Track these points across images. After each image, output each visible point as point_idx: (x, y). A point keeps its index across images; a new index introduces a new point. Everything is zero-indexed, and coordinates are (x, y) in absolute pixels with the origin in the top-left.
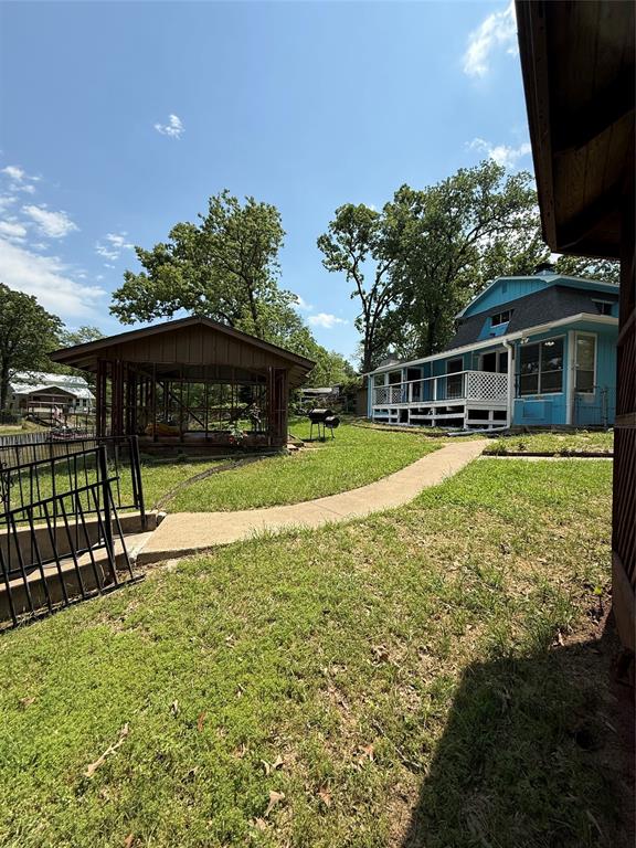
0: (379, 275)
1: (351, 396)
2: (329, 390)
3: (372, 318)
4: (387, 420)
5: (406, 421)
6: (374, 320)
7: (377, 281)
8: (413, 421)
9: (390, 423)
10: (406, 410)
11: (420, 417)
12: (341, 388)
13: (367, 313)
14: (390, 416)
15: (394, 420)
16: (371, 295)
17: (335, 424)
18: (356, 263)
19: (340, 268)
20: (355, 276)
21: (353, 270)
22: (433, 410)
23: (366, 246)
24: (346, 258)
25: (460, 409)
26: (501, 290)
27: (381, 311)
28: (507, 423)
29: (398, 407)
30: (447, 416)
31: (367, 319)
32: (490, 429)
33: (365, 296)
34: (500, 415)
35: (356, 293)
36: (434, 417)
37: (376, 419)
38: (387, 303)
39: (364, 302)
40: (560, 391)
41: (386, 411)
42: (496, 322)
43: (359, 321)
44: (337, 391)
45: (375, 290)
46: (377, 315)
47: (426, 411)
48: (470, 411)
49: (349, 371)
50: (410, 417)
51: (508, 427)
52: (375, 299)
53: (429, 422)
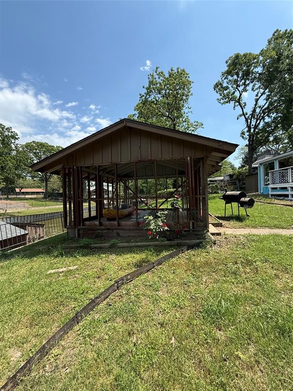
0: (257, 100)
2: (222, 178)
3: (252, 130)
4: (287, 196)
7: (256, 105)
9: (290, 198)
12: (231, 176)
13: (249, 127)
14: (290, 193)
16: (252, 114)
17: (250, 204)
18: (241, 95)
19: (229, 101)
20: (240, 104)
21: (239, 100)
23: (248, 82)
24: (234, 93)
31: (249, 131)
35: (240, 116)
38: (263, 118)
39: (247, 120)
41: (286, 188)
43: (243, 133)
44: (227, 178)
45: (254, 111)
46: (256, 127)
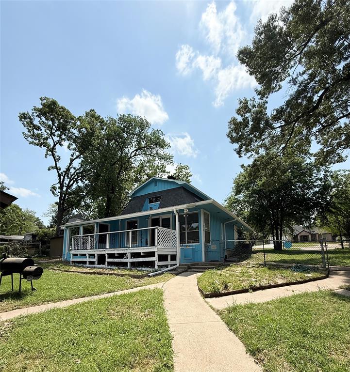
0: (72, 161)
1: (44, 243)
2: (21, 237)
3: (65, 189)
4: (85, 263)
5: (104, 263)
6: (67, 190)
7: (71, 164)
8: (110, 264)
9: (87, 265)
10: (104, 255)
11: (116, 260)
12: (34, 236)
13: (61, 184)
14: (88, 259)
15: (92, 263)
16: (66, 172)
17: (38, 274)
18: (55, 145)
19: (40, 145)
20: (53, 155)
21: (52, 150)
22: (129, 255)
23: (63, 137)
24: (47, 139)
25: (152, 254)
26: (154, 184)
27: (72, 185)
28: (177, 262)
29: (97, 252)
30: (141, 260)
31: (61, 188)
32: (170, 268)
33: (60, 172)
34: (174, 258)
36: (130, 260)
37: (73, 262)
38: (77, 181)
39: (59, 175)
40: (199, 242)
41: (84, 255)
42: (151, 202)
43: (54, 188)
44: (29, 238)
45: (68, 169)
46: (69, 187)
47: (122, 256)
48: (159, 256)
49: (40, 225)
50: (107, 260)
51: (178, 265)
52: (68, 177)
53: (125, 264)
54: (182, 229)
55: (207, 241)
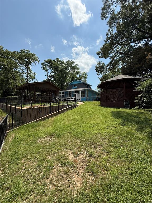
20: (47, 72)
26: (75, 81)
35: (47, 75)
38: (52, 78)
40: (85, 97)
42: (75, 86)
45: (50, 75)
47: (69, 99)
48: (77, 99)
51: (80, 101)
54: (82, 94)
55: (87, 97)
